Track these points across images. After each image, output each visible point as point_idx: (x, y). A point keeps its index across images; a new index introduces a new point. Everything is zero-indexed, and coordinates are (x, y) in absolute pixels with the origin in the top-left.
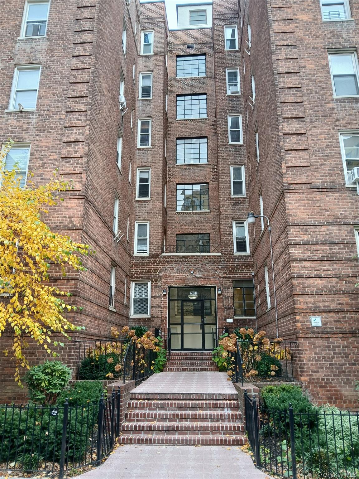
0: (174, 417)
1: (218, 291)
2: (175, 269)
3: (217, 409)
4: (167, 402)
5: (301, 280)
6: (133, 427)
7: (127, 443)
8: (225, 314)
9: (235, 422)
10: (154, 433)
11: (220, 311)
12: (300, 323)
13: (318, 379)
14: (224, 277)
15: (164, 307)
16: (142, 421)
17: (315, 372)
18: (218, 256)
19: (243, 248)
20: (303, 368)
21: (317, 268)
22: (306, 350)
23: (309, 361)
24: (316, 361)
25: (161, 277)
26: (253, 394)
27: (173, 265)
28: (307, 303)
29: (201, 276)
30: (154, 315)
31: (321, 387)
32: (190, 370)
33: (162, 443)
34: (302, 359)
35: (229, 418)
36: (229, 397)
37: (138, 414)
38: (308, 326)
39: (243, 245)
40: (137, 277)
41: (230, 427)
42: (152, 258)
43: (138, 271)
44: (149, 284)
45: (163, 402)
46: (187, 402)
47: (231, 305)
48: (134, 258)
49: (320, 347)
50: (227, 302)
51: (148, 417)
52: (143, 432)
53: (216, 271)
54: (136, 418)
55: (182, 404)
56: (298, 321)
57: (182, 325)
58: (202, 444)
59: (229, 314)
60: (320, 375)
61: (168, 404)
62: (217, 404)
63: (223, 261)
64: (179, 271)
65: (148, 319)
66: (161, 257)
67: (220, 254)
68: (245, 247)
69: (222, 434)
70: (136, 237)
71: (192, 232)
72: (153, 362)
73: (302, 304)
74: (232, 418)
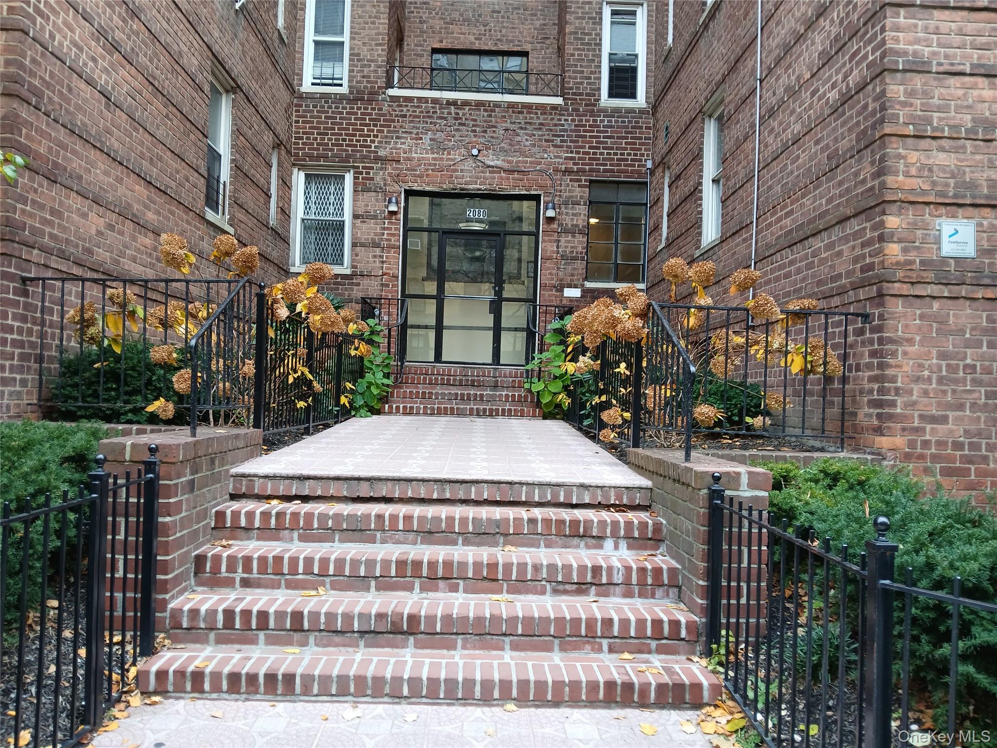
0: (401, 573)
1: (546, 208)
2: (427, 138)
3: (576, 541)
4: (375, 509)
5: (918, 81)
6: (220, 617)
7: (180, 689)
8: (561, 274)
9: (653, 596)
10: (312, 639)
11: (548, 264)
12: (900, 241)
13: (940, 444)
14: (568, 171)
15: (390, 247)
16: (266, 587)
17: (934, 420)
18: (554, 107)
19: (626, 87)
20: (893, 404)
21: (983, 40)
22: (911, 341)
23: (918, 379)
24: (940, 381)
25: (384, 160)
26: (745, 493)
27: (421, 125)
28: (930, 170)
29: (499, 163)
30: (361, 267)
31: (947, 472)
32: (461, 414)
33: (343, 692)
34: (889, 372)
35: (627, 583)
36: (619, 497)
37: (248, 560)
38: (927, 256)
39: (626, 79)
40: (312, 157)
41: (641, 623)
42: (356, 100)
43: (316, 139)
44: (349, 178)
45: (361, 509)
46: (458, 511)
47: (580, 249)
48: (301, 96)
49: (962, 332)
50: (569, 242)
51: (294, 571)
52: (262, 635)
53: (545, 151)
54: (239, 574)
55: (437, 519)
56: (892, 235)
57: (440, 299)
58: (522, 701)
59: (572, 275)
60: (951, 431)
61: (380, 517)
62: (575, 523)
63: (568, 122)
64: (438, 146)
65: (344, 277)
66: (384, 100)
67: (559, 101)
68: (634, 87)
69: (605, 648)
70: (310, 36)
71: (477, 46)
72: (349, 385)
73: (913, 171)
74: (642, 583)
